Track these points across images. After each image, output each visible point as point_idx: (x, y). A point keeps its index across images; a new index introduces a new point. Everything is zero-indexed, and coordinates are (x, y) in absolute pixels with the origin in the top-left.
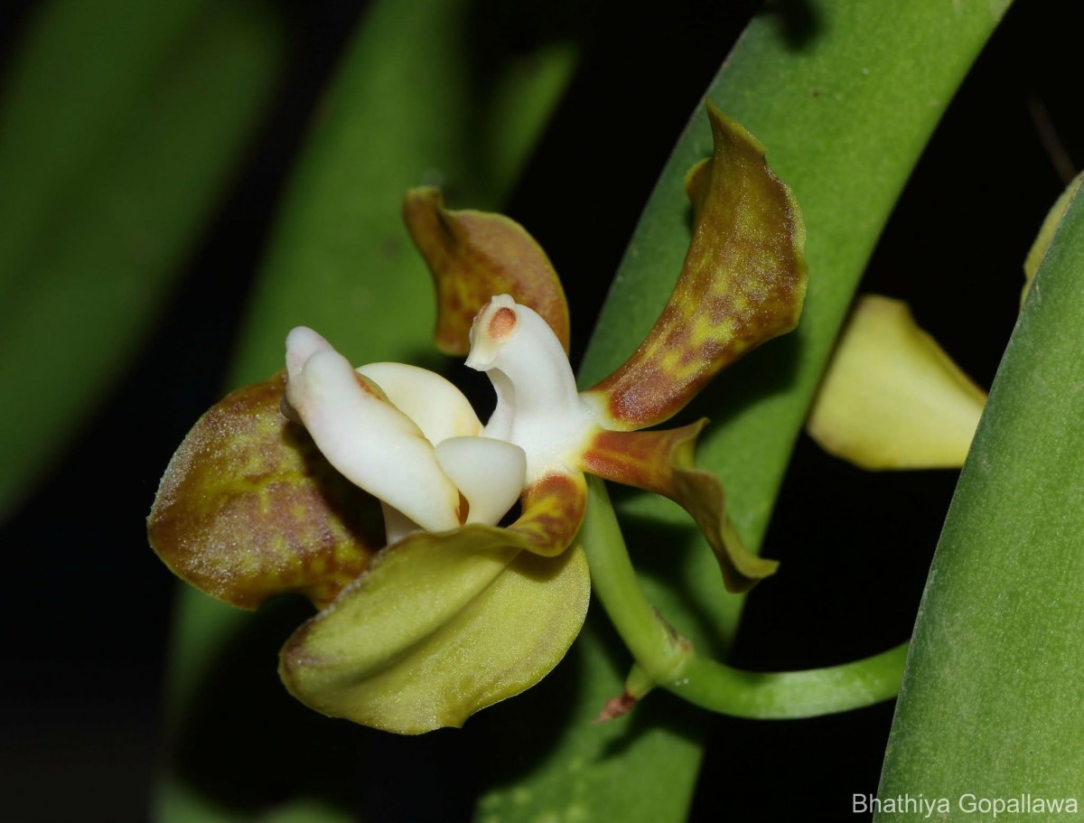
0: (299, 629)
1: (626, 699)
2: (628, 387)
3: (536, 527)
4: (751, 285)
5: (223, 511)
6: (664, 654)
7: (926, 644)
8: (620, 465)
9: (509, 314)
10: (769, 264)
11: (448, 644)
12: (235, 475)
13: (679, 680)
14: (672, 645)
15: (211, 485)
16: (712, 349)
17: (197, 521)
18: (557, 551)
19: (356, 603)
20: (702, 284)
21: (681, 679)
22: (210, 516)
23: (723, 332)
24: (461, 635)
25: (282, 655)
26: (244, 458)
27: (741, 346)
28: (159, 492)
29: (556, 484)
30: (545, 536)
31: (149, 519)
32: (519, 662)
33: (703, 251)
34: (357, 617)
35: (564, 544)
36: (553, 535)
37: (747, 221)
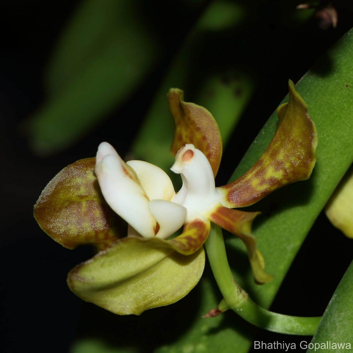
0: (77, 266)
1: (218, 311)
2: (236, 189)
3: (184, 241)
4: (293, 159)
5: (66, 207)
6: (234, 297)
7: (327, 323)
8: (225, 221)
9: (191, 153)
10: (302, 152)
11: (140, 281)
12: (74, 194)
13: (238, 309)
14: (238, 295)
15: (62, 196)
16: (273, 181)
17: (55, 210)
18: (191, 252)
19: (102, 260)
20: (274, 154)
21: (239, 308)
22: (60, 209)
23: (279, 175)
24: (146, 279)
25: (69, 274)
26: (78, 188)
27: (285, 182)
28: (41, 196)
29: (198, 224)
30: (187, 246)
31: (35, 206)
32: (169, 293)
33: (278, 141)
34: (102, 265)
35: (194, 250)
36: (191, 246)
37: (296, 133)
